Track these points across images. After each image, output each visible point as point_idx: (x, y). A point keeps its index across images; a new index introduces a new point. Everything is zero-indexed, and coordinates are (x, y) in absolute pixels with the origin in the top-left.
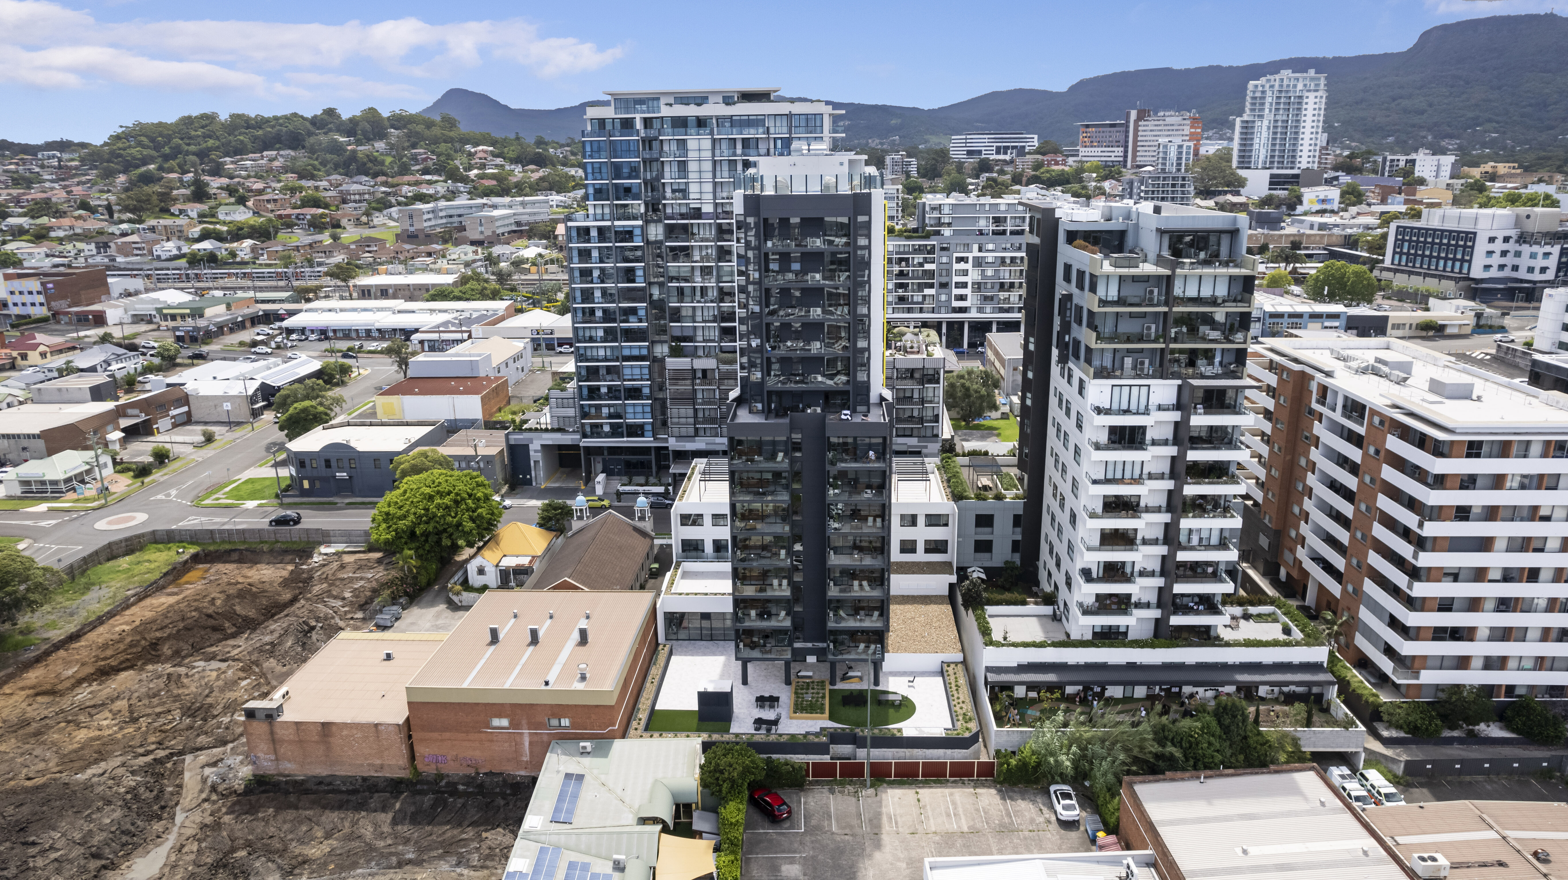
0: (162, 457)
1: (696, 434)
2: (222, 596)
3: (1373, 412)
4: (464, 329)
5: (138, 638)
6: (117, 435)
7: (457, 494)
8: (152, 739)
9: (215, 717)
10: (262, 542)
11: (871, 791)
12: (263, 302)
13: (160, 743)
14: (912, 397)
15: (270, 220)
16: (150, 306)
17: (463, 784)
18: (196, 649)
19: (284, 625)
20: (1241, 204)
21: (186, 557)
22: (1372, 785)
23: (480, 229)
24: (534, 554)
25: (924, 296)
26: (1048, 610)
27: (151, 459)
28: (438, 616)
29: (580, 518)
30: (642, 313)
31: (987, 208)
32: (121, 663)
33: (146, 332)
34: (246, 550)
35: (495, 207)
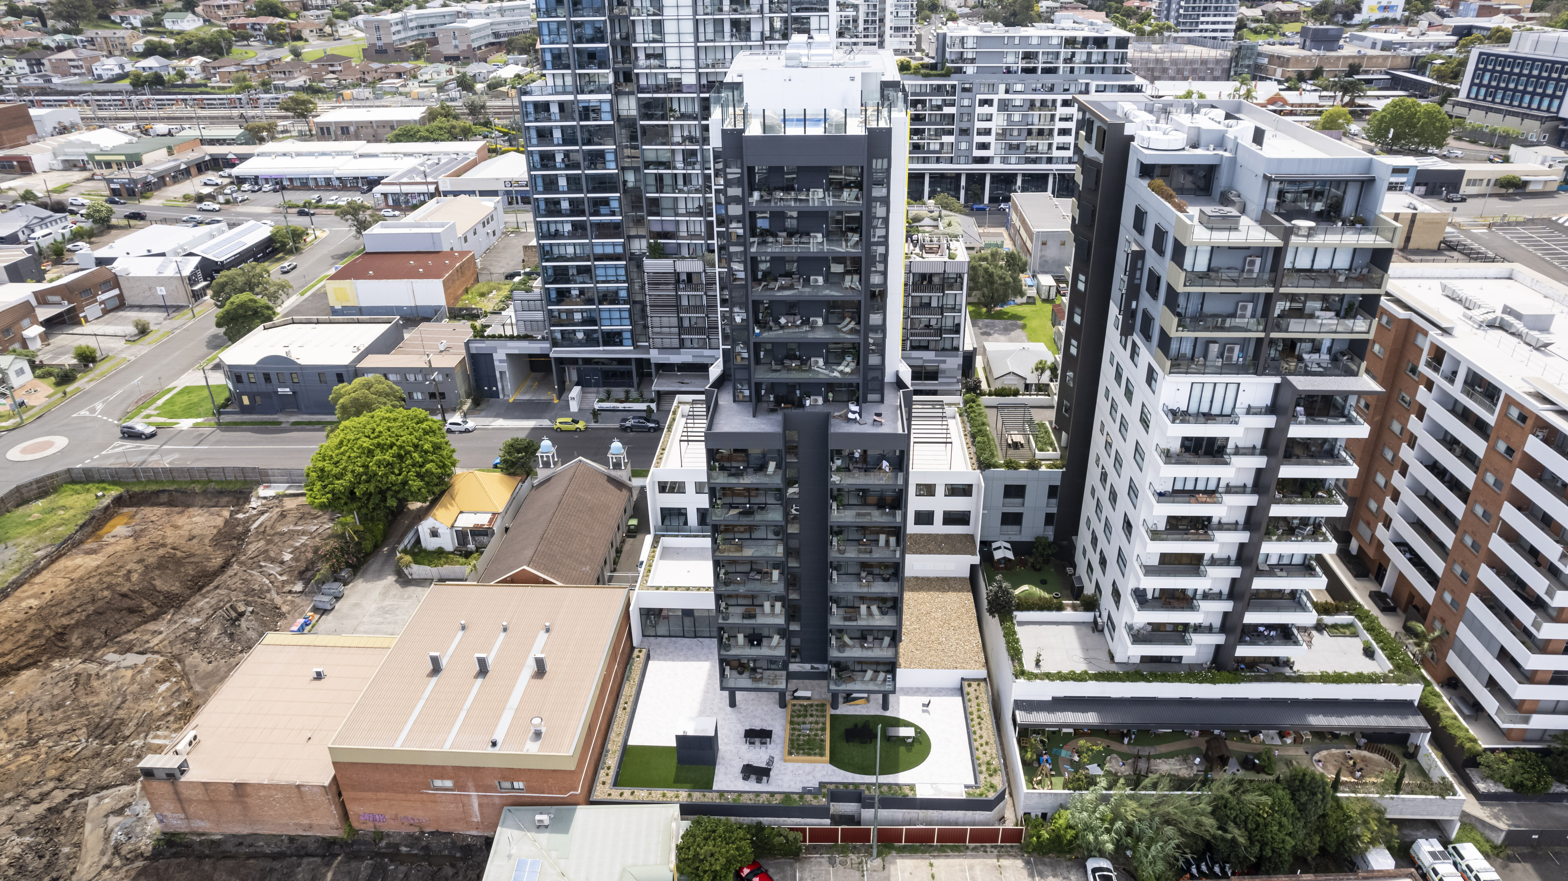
0: (87, 359)
1: (682, 345)
2: (140, 568)
3: (1510, 401)
4: (429, 180)
5: (41, 626)
6: (33, 331)
7: (401, 447)
8: (52, 772)
9: (126, 738)
10: (193, 482)
11: (878, 862)
12: (212, 142)
13: (59, 779)
14: (930, 304)
15: (221, 33)
16: (82, 150)
17: (406, 846)
18: (111, 638)
19: (213, 602)
20: (1292, 13)
21: (106, 501)
22: (1467, 866)
23: (454, 42)
24: (495, 511)
25: (942, 144)
26: (1088, 616)
27: (75, 361)
28: (384, 594)
29: (547, 465)
30: (614, 204)
31: (1017, 42)
32: (22, 660)
33: (78, 182)
34: (176, 491)
35: (469, 15)
